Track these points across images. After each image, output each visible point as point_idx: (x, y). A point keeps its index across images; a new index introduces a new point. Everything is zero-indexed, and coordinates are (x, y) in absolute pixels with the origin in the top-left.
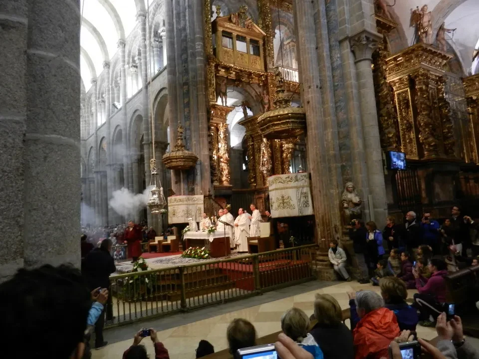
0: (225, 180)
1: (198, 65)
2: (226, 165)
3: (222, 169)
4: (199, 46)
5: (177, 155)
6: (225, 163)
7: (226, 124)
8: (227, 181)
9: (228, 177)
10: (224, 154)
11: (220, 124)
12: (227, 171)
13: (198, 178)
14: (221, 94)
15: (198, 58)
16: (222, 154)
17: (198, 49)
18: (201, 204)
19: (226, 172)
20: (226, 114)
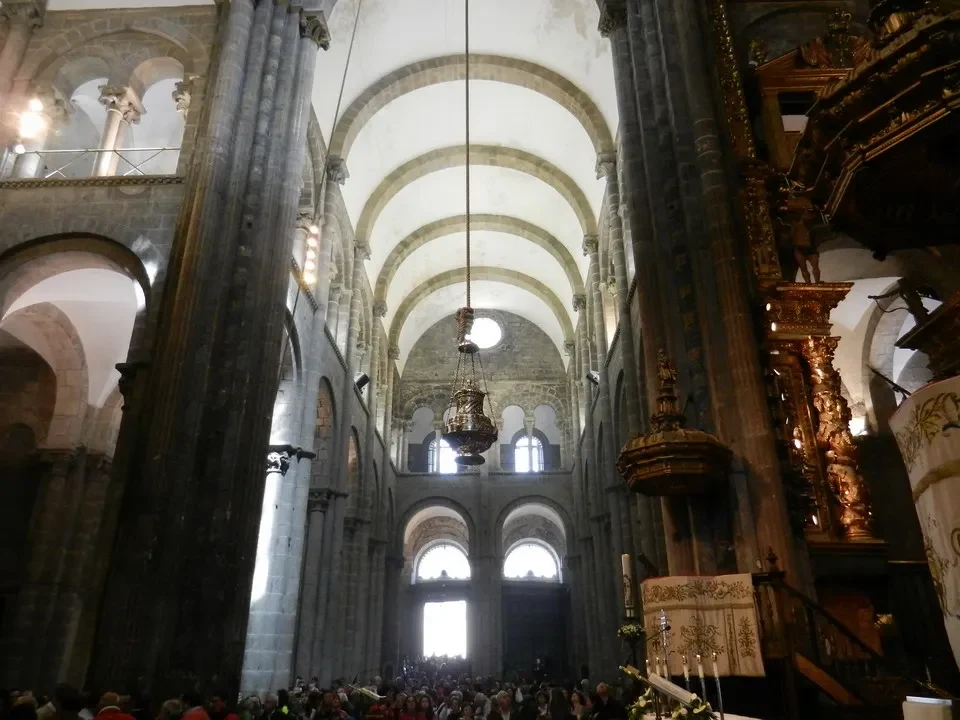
0: (853, 523)
1: (707, 189)
2: (848, 469)
3: (836, 484)
4: (704, 145)
5: (650, 442)
6: (843, 463)
7: (829, 339)
8: (862, 526)
9: (859, 512)
10: (833, 434)
11: (807, 341)
12: (855, 489)
13: (743, 517)
14: (799, 256)
15: (704, 175)
16: (828, 433)
17: (702, 151)
18: (746, 607)
19: (850, 494)
20: (826, 311)
